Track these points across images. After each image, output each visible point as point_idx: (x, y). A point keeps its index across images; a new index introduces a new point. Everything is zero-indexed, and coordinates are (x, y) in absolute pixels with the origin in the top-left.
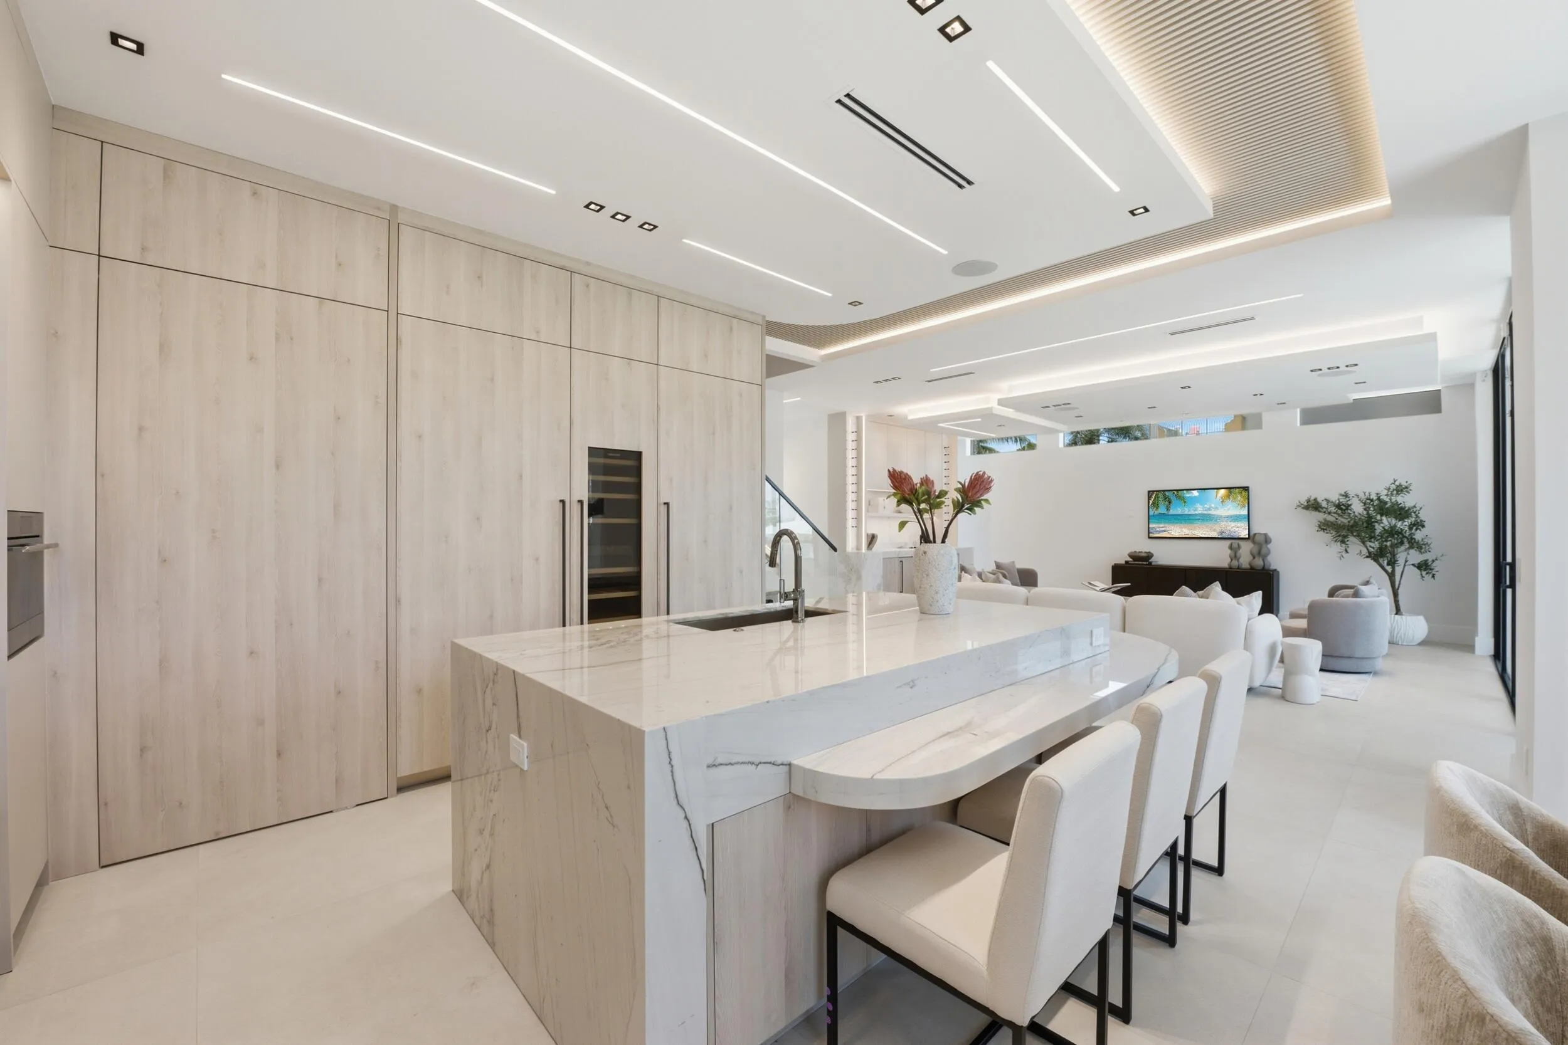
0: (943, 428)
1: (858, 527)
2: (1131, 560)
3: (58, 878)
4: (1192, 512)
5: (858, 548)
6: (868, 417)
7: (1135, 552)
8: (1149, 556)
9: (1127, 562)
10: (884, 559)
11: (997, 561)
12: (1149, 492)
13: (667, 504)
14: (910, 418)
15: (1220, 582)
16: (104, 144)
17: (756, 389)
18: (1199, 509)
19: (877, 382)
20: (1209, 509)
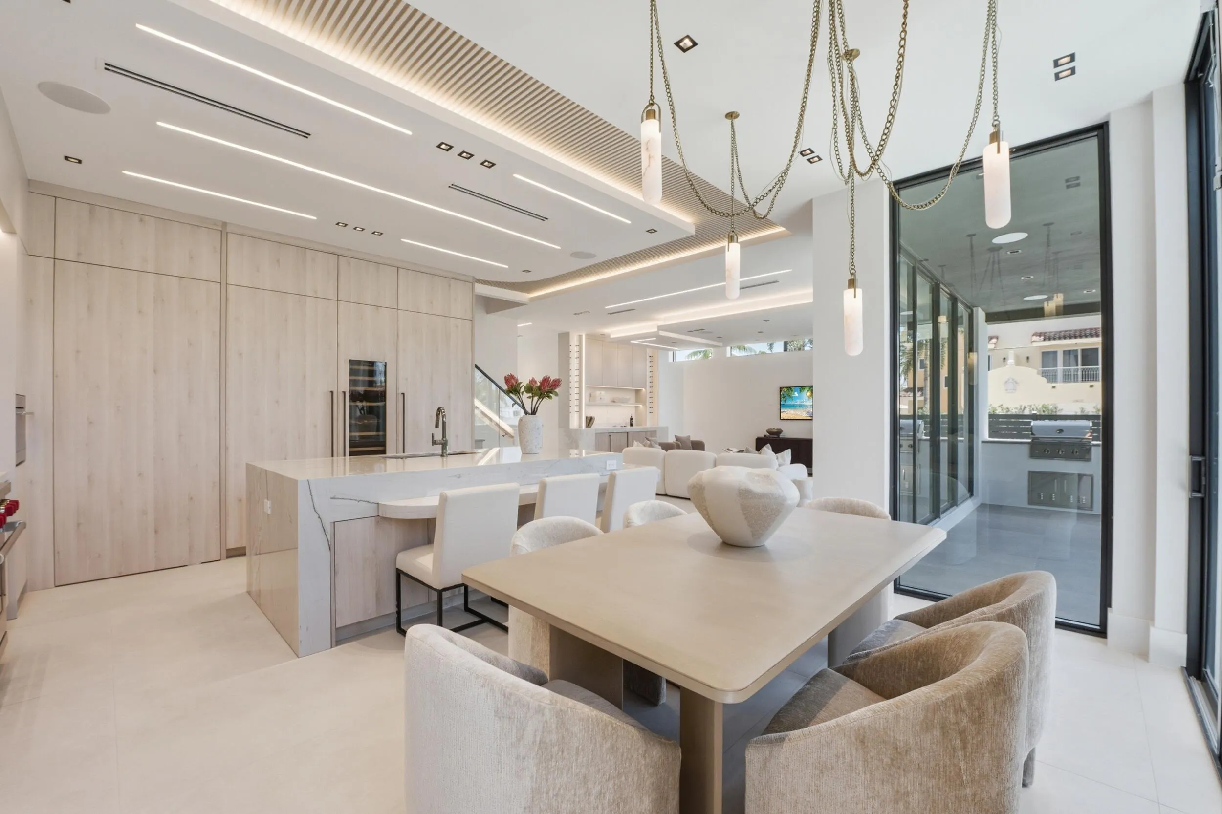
0: (634, 344)
1: (580, 411)
2: (768, 434)
3: (33, 590)
4: (796, 403)
5: (580, 426)
6: (587, 335)
7: (771, 429)
8: (779, 432)
9: (765, 436)
10: (596, 434)
11: (677, 435)
12: (780, 388)
13: (403, 394)
14: (612, 336)
15: (770, 444)
16: (57, 199)
17: (468, 323)
18: (798, 402)
19: (576, 314)
20: (803, 402)
